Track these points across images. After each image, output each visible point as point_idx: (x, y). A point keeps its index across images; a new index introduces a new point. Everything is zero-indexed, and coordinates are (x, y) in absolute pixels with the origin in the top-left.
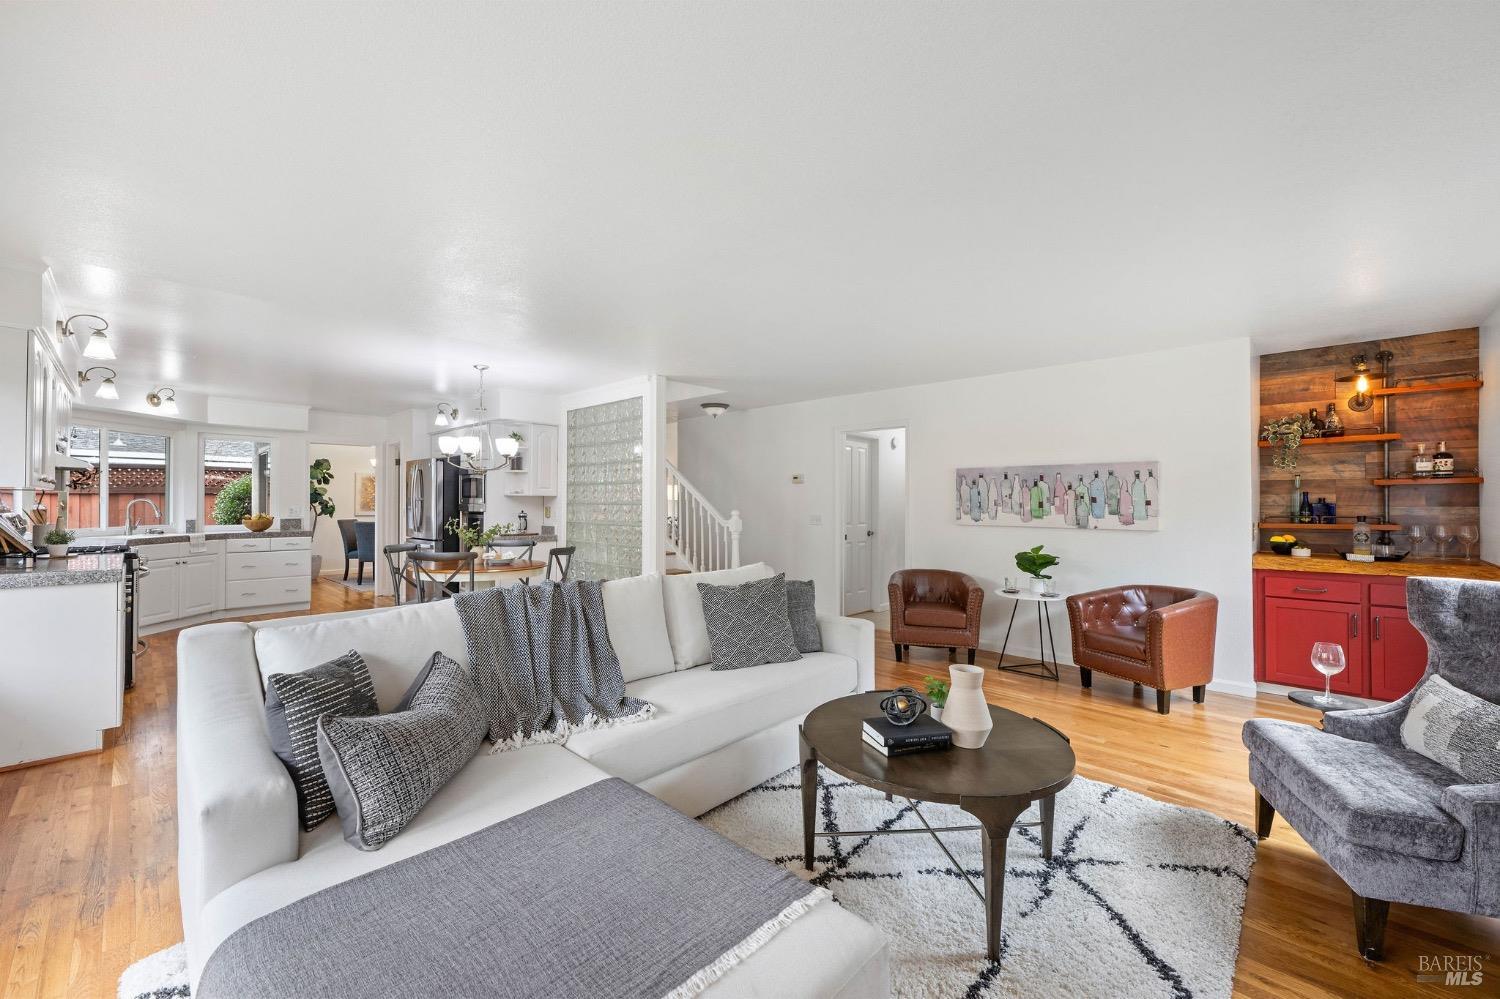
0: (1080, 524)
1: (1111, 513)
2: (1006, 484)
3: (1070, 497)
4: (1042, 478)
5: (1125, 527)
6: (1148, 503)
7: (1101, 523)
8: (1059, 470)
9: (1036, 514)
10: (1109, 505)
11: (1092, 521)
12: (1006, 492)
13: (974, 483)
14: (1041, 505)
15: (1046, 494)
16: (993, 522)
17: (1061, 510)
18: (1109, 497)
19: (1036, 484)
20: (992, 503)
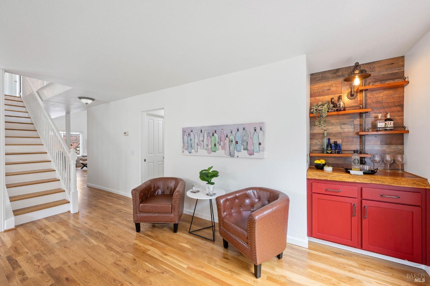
0: (231, 155)
1: (244, 149)
2: (201, 135)
3: (227, 141)
4: (215, 131)
5: (250, 156)
6: (260, 144)
7: (239, 154)
8: (222, 127)
9: (213, 150)
10: (243, 145)
11: (236, 153)
12: (201, 139)
13: (189, 135)
14: (215, 145)
15: (217, 140)
16: (196, 154)
17: (223, 148)
18: (243, 141)
19: (213, 135)
20: (196, 145)
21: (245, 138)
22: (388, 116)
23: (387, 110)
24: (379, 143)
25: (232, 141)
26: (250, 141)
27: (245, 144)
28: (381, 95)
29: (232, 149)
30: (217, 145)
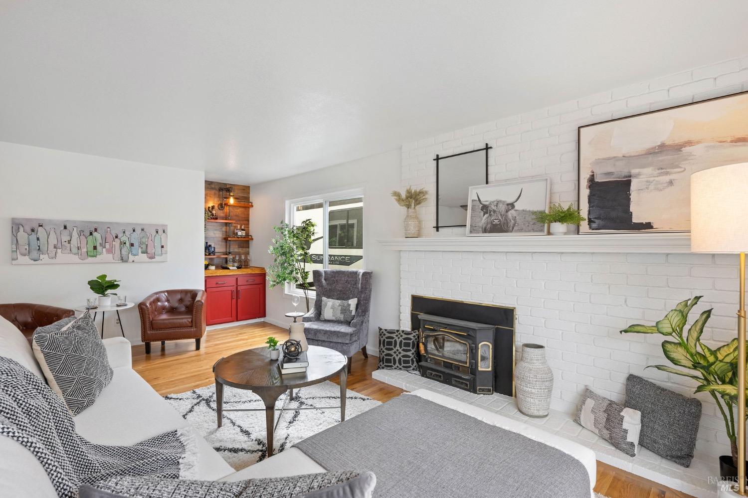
0: (123, 260)
1: (142, 253)
2: (66, 232)
3: (117, 243)
4: (96, 230)
5: (150, 260)
6: (162, 247)
7: (136, 258)
8: (109, 226)
9: (92, 254)
10: (142, 248)
11: (131, 258)
12: (65, 238)
13: (33, 230)
14: (95, 248)
15: (99, 240)
18: (141, 243)
19: (91, 234)
20: (51, 247)
21: (144, 240)
22: (243, 228)
23: (242, 222)
24: (237, 247)
25: (125, 243)
26: (150, 244)
27: (144, 246)
28: (238, 211)
29: (124, 252)
30: (99, 248)
